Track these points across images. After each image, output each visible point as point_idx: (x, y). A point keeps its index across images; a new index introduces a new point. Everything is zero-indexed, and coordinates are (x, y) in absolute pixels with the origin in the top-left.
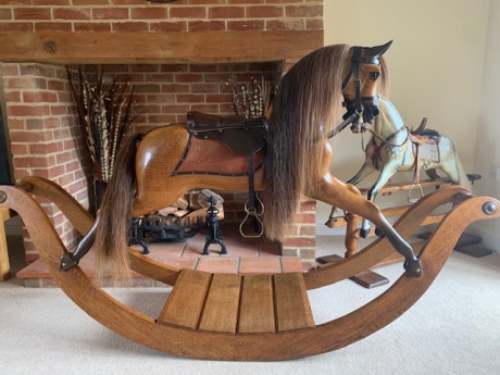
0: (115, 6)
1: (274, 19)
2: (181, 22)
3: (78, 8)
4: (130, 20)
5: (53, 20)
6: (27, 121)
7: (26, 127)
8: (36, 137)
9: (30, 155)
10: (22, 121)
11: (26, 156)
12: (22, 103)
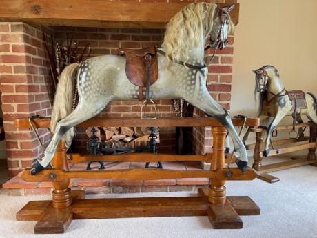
6: (14, 67)
7: (13, 71)
8: (21, 79)
9: (15, 93)
10: (11, 67)
11: (12, 94)
12: (11, 53)
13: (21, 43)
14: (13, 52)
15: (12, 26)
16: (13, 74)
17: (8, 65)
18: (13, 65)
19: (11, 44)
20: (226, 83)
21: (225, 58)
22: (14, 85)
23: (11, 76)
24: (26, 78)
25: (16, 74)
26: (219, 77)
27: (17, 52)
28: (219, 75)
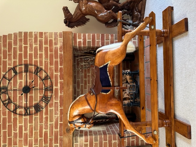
0: (54, 107)
1: (59, 50)
2: (60, 83)
3: (54, 120)
4: (59, 101)
5: (59, 130)
6: (95, 141)
7: (97, 142)
8: (101, 138)
9: (108, 141)
10: (95, 143)
11: (108, 143)
12: (88, 143)
13: (83, 138)
14: (88, 142)
15: (75, 143)
16: (98, 142)
17: (94, 144)
18: (94, 142)
19: (84, 143)
20: (101, 37)
21: (88, 37)
22: (103, 142)
23: (99, 143)
24: (100, 136)
25: (98, 140)
26: (98, 40)
27: (88, 140)
28: (96, 40)
